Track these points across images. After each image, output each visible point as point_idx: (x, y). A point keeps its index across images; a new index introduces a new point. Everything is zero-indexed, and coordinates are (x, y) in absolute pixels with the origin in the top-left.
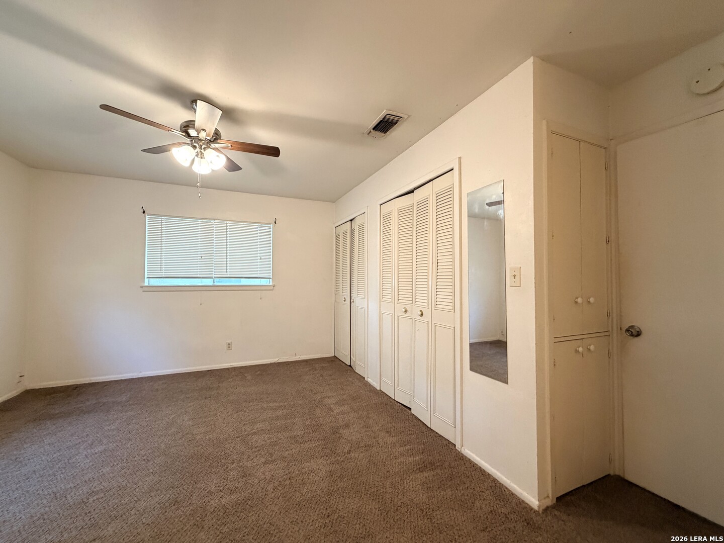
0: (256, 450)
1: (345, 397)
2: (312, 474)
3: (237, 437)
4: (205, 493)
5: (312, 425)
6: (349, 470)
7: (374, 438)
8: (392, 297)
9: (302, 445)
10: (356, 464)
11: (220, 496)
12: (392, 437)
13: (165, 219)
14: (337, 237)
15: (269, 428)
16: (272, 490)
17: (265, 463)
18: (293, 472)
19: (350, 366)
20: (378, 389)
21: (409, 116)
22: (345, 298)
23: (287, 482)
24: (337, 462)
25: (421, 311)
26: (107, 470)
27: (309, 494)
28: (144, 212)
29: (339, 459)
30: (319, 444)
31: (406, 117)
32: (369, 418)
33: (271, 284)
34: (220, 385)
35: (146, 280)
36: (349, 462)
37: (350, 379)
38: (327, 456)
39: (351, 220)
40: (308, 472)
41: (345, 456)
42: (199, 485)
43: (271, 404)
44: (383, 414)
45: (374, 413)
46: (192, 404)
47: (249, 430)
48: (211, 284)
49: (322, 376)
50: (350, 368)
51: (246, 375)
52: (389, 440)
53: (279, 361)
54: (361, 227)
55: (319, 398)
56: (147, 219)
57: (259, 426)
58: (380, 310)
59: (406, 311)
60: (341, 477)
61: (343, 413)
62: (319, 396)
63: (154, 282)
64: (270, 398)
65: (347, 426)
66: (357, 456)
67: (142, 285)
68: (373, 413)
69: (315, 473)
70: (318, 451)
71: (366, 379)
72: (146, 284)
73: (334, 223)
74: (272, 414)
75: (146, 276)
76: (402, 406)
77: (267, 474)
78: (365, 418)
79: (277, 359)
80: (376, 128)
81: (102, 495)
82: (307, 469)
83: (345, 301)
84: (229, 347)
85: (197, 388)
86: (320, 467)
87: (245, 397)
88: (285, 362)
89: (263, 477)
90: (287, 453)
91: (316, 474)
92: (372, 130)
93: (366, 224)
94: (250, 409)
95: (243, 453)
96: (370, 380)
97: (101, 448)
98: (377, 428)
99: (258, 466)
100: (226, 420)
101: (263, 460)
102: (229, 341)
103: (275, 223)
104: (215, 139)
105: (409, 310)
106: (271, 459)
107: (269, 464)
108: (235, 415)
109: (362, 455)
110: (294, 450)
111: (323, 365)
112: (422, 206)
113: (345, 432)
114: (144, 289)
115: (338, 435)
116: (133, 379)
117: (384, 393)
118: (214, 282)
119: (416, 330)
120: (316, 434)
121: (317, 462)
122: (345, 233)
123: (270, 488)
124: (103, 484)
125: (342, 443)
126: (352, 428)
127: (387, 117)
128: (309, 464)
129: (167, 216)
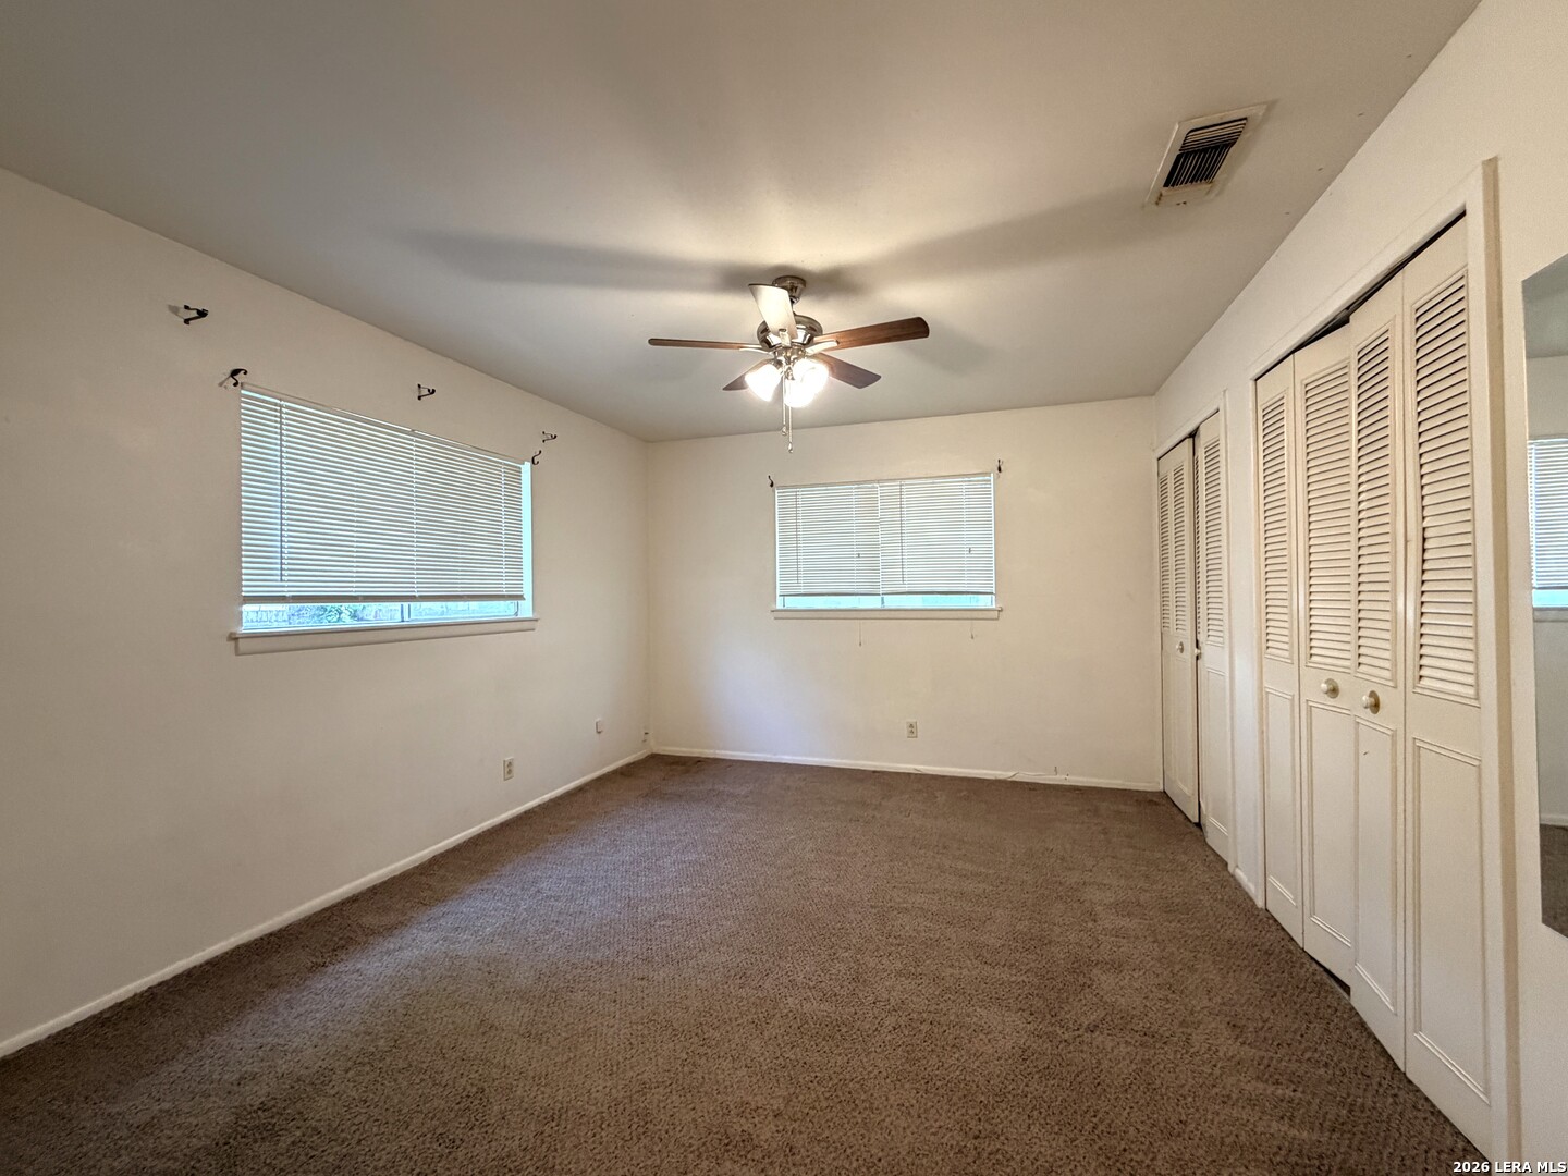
0: (895, 941)
1: (1143, 898)
2: (981, 1036)
3: (872, 907)
4: (785, 980)
5: (1029, 936)
6: (1074, 1068)
7: (1183, 1023)
8: (1292, 646)
9: (988, 968)
10: (1099, 1063)
11: (805, 996)
12: (1243, 1043)
13: (801, 492)
14: (1163, 483)
15: (934, 909)
16: (890, 1028)
17: (899, 973)
18: (945, 1014)
19: (1199, 825)
20: (1260, 903)
21: (1271, 106)
22: (1181, 644)
23: (924, 1027)
24: (1051, 1037)
25: (1373, 694)
26: (686, 890)
27: (958, 1073)
28: (772, 485)
29: (1060, 1032)
30: (1026, 980)
31: (1260, 111)
32: (1192, 969)
33: (994, 606)
34: (884, 803)
35: (780, 599)
36: (1082, 1051)
37: (1184, 858)
38: (1032, 1014)
39: (1193, 435)
40: (974, 1027)
41: (1076, 1033)
42: (782, 964)
43: (960, 865)
44: (1244, 976)
45: (1214, 962)
46: (826, 824)
47: (898, 900)
48: (879, 606)
49: (1105, 832)
50: (1195, 829)
51: (938, 794)
52: (1228, 1046)
53: (1014, 779)
54: (1213, 450)
55: (1073, 880)
56: (777, 495)
57: (919, 899)
58: (1261, 682)
59: (1334, 691)
60: (1046, 1075)
61: (1119, 933)
62: (1073, 878)
63: (792, 603)
64: (963, 851)
65: (1116, 967)
66: (1109, 1045)
67: (773, 607)
68: (1209, 963)
69: (989, 1036)
70: (1016, 995)
71: (1231, 869)
72: (779, 606)
73: (1154, 450)
74: (954, 885)
75: (778, 593)
76: (1325, 975)
77: (895, 994)
78: (1177, 968)
79: (1011, 774)
80: (1172, 180)
81: (670, 923)
82: (975, 1019)
83: (1182, 650)
84: (912, 732)
85: (845, 799)
86: (1006, 1029)
87: (917, 836)
88: (1027, 783)
89: (885, 996)
90: (950, 970)
91: (989, 1041)
92: (1165, 191)
93: (1222, 442)
94: (917, 861)
95: (869, 940)
96: (1240, 874)
97: (692, 857)
98: (1206, 1002)
99: (886, 974)
100: (867, 868)
101: (899, 966)
102: (912, 720)
103: (1000, 470)
104: (810, 340)
105: (1341, 686)
106: (913, 970)
107: (907, 979)
108: (886, 867)
109: (1123, 1049)
110: (965, 972)
111: (1122, 807)
112: (1373, 359)
113: (1106, 981)
114: (776, 614)
115: (1082, 980)
116: (765, 763)
117: (1276, 921)
118: (883, 603)
119: (1362, 752)
120: (1029, 956)
121: (1003, 1015)
122: (1178, 473)
123: (890, 1021)
124: (677, 908)
125: (1084, 1002)
126: (1128, 978)
127: (1189, 139)
128: (984, 1013)
129: (805, 486)
